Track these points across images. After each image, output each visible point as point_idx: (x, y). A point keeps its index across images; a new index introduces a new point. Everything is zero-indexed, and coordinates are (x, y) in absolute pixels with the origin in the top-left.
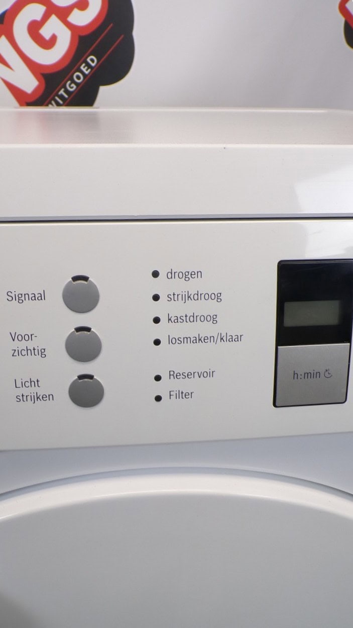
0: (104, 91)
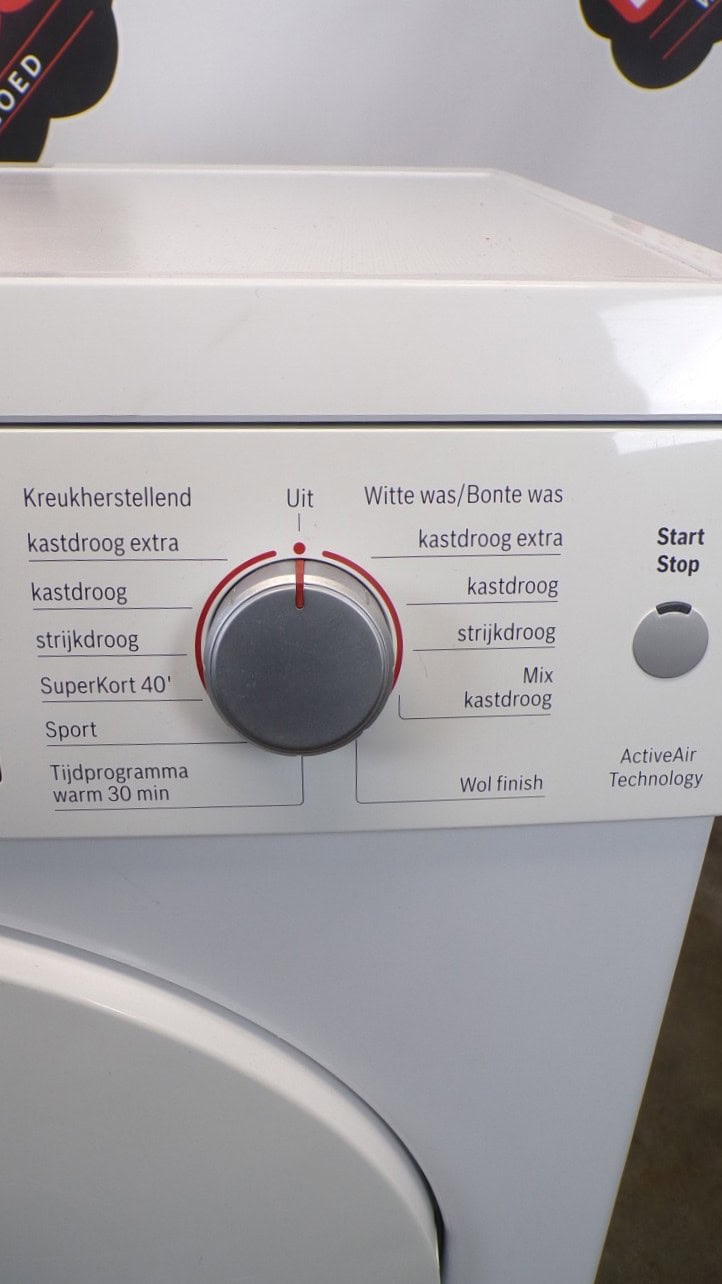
0: (60, 129)
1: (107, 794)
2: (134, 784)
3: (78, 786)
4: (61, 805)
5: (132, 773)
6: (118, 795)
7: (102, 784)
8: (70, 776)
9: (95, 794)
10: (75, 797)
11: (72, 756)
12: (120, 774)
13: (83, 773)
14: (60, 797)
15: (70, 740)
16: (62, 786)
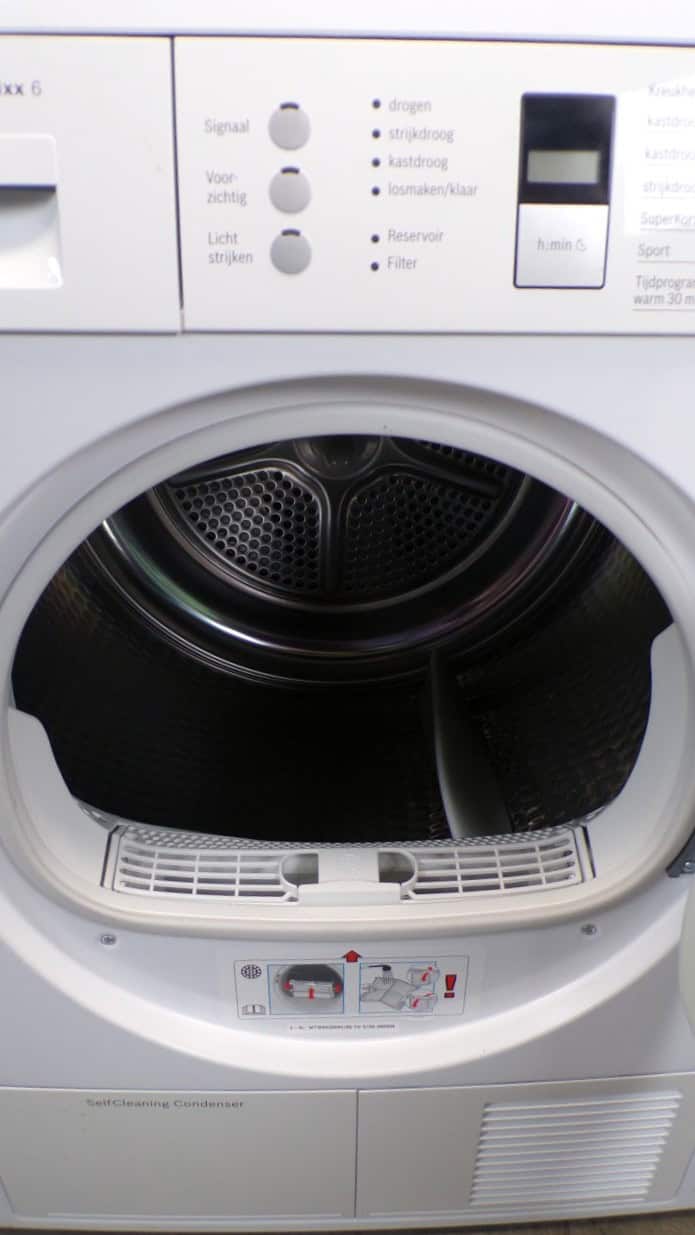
1: (667, 299)
2: (685, 292)
3: (651, 292)
4: (639, 306)
5: (686, 283)
6: (674, 299)
7: (665, 291)
8: (648, 284)
9: (660, 298)
10: (647, 301)
11: (651, 270)
12: (677, 284)
13: (656, 283)
14: (638, 300)
15: (652, 258)
16: (642, 292)
